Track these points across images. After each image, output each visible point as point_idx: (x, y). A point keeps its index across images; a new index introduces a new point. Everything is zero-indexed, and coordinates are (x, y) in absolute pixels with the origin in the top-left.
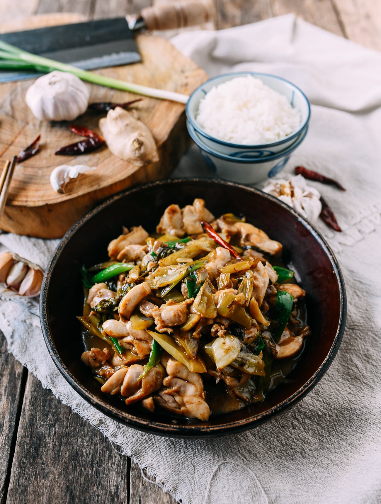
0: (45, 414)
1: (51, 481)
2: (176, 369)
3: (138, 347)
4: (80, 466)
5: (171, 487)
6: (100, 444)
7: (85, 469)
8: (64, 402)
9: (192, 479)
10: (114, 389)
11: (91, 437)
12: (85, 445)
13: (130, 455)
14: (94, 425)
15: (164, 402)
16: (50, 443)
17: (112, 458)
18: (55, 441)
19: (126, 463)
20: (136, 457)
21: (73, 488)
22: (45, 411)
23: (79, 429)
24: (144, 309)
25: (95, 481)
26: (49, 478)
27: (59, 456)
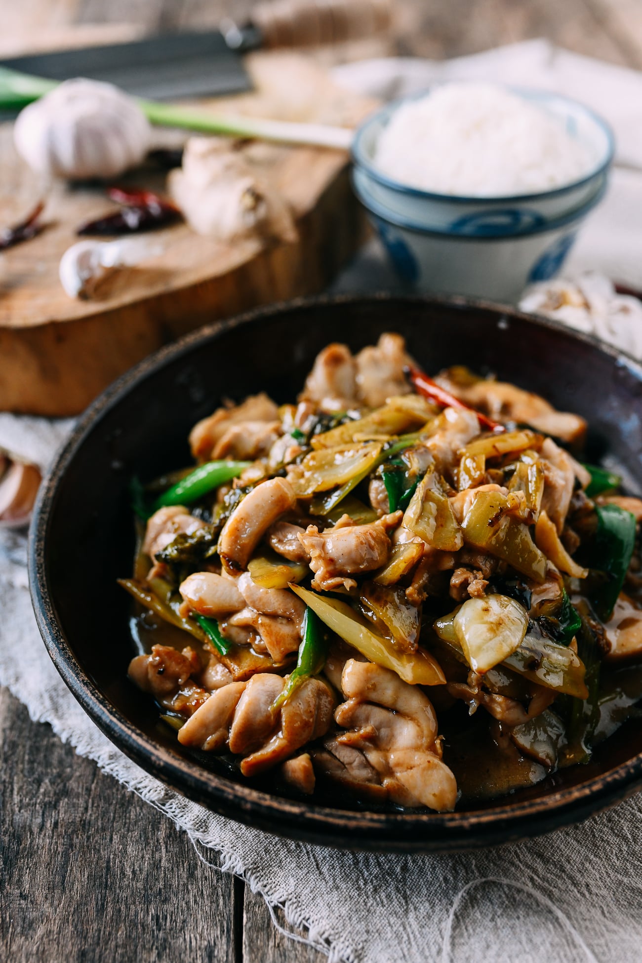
0: (35, 779)
1: (42, 939)
2: (367, 680)
3: (269, 634)
4: (116, 901)
5: (349, 951)
6: (166, 847)
7: (128, 908)
8: (80, 751)
9: (401, 929)
10: (211, 734)
11: (145, 831)
12: (130, 850)
13: (242, 872)
14: (153, 802)
15: (339, 767)
16: (43, 848)
17: (196, 880)
18: (56, 843)
19: (233, 892)
20: (256, 878)
21: (97, 957)
22: (33, 773)
23: (115, 813)
24: (280, 541)
25: (153, 937)
26: (36, 933)
27: (64, 877)
